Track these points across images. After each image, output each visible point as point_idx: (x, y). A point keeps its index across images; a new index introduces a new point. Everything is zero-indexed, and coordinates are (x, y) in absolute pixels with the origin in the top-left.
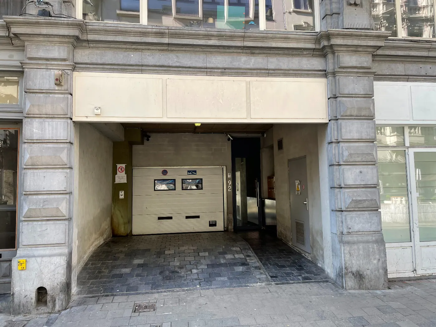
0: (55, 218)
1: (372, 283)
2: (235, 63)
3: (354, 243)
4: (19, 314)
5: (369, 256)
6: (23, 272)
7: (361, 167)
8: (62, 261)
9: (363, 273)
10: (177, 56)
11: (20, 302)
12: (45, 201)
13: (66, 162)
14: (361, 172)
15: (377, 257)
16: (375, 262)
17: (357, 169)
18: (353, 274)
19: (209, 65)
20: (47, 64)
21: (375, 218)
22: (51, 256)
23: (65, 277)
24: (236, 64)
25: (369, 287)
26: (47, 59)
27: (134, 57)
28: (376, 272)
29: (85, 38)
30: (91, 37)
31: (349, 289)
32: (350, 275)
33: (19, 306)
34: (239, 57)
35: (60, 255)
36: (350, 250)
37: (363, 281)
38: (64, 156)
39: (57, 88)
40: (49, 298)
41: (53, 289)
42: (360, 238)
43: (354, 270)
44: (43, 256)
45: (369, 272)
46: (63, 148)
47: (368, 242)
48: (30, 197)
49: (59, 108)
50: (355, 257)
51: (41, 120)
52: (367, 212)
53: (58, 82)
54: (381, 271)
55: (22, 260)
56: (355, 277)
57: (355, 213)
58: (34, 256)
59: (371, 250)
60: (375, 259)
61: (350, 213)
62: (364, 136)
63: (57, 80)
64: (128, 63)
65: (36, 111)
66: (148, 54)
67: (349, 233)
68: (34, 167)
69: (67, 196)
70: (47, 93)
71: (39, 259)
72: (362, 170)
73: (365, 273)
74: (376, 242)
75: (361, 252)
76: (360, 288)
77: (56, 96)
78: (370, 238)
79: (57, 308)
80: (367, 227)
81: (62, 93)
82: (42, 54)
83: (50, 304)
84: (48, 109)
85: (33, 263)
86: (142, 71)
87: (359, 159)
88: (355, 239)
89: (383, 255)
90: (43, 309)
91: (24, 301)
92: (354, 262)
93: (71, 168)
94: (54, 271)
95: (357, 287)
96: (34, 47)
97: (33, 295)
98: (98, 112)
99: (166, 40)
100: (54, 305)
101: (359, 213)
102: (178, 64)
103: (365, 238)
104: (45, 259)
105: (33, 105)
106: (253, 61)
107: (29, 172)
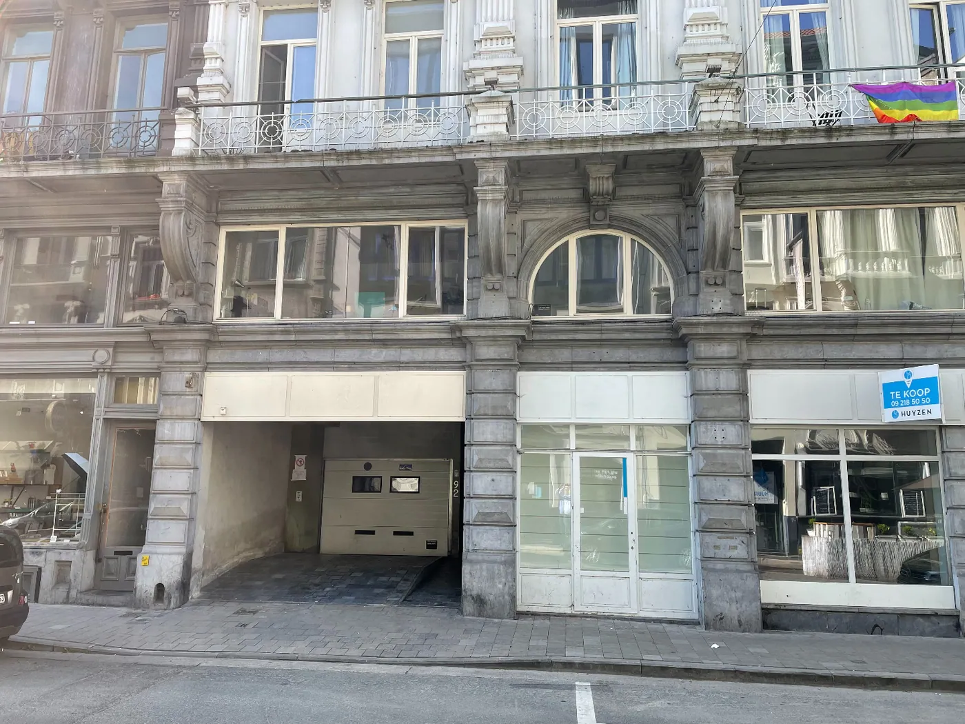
0: (176, 518)
1: (495, 610)
2: (363, 357)
3: (478, 562)
4: (139, 608)
5: (493, 579)
6: (146, 568)
7: (494, 474)
8: (178, 560)
9: (485, 598)
10: (305, 352)
11: (141, 596)
12: (170, 500)
13: (190, 462)
14: (493, 480)
15: (504, 580)
16: (500, 586)
17: (488, 477)
18: (473, 598)
19: (337, 360)
20: (181, 367)
21: (506, 535)
22: (170, 554)
23: (181, 575)
24: (365, 358)
25: (491, 615)
26: (182, 362)
27: (262, 355)
28: (501, 598)
29: (216, 339)
30: (221, 338)
31: (467, 615)
32: (470, 598)
33: (140, 600)
34: (369, 350)
35: (179, 554)
36: (471, 570)
37: (483, 607)
38: (189, 457)
39: (188, 390)
40: (165, 595)
41: (170, 586)
42: (486, 557)
43: (474, 593)
44: (163, 554)
45: (492, 597)
46: (189, 449)
47: (494, 562)
48: (158, 496)
49: (189, 410)
50: (476, 580)
51: (172, 421)
52: (498, 528)
53: (188, 384)
54: (507, 597)
55: (146, 556)
56: (475, 602)
57: (483, 527)
58: (156, 553)
59: (497, 572)
60: (500, 583)
61: (478, 527)
62: (500, 438)
63: (187, 382)
64: (256, 361)
65: (168, 413)
66: (276, 350)
67: (475, 551)
68: (163, 467)
69: (189, 496)
70: (179, 395)
71: (160, 557)
72: (494, 478)
73: (487, 598)
74: (504, 563)
75: (484, 573)
76: (479, 615)
77: (187, 397)
78: (498, 558)
79: (172, 605)
80: (497, 545)
81: (192, 395)
82: (177, 358)
83: (166, 601)
84: (178, 411)
85: (155, 560)
86: (268, 369)
87: (491, 465)
88: (480, 558)
89: (510, 578)
90: (160, 605)
91: (144, 595)
92: (474, 584)
93: (196, 468)
94: (172, 569)
95: (476, 613)
96: (171, 351)
97: (152, 591)
98: (224, 412)
99: (293, 338)
100: (170, 602)
101: (488, 527)
102: (305, 360)
103: (493, 558)
104: (165, 557)
105: (165, 408)
106: (384, 353)
107: (158, 471)
